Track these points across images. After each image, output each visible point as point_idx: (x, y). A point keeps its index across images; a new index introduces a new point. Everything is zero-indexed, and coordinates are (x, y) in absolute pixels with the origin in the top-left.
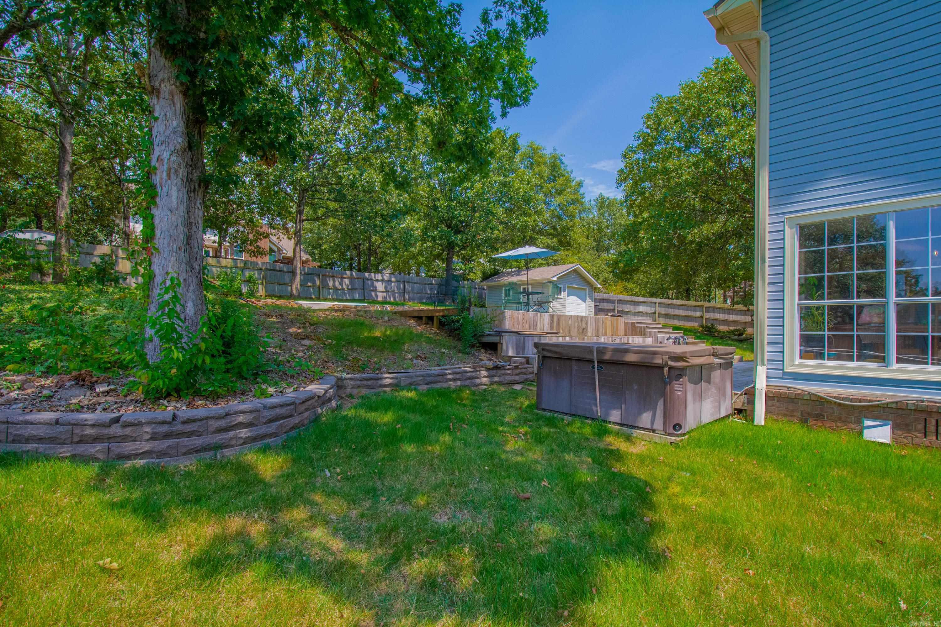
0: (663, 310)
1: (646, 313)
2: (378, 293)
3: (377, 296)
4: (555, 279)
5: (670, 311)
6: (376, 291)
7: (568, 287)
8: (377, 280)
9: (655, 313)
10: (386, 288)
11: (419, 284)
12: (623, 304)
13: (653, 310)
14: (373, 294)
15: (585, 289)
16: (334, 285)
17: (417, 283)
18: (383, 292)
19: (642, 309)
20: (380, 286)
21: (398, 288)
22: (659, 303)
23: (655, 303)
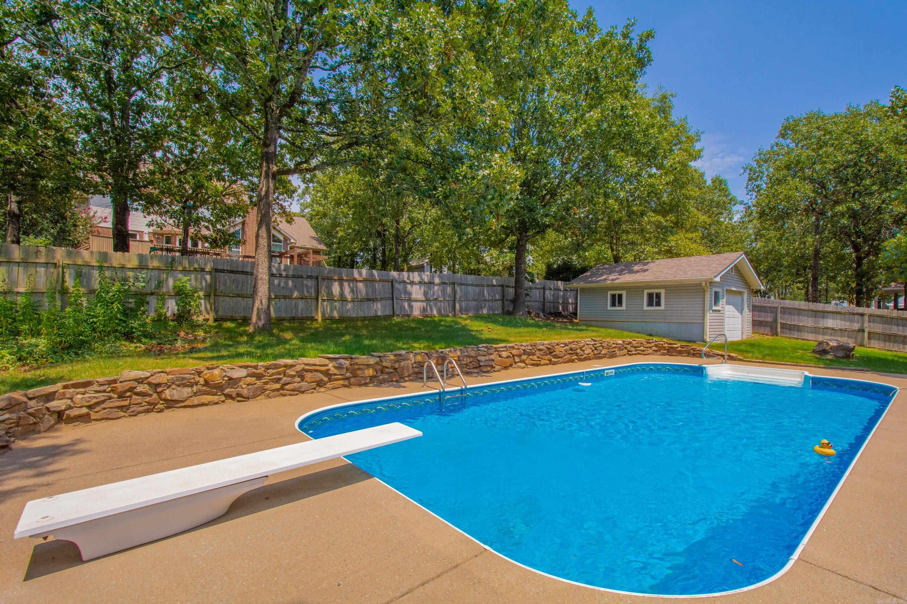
0: (878, 328)
1: (841, 330)
2: (414, 304)
3: (411, 307)
4: (718, 279)
5: (895, 330)
6: (410, 300)
7: (727, 290)
8: (412, 283)
9: (862, 330)
10: (425, 294)
11: (476, 286)
12: (790, 314)
13: (856, 326)
14: (406, 305)
15: (740, 293)
16: (342, 294)
17: (472, 285)
18: (422, 301)
19: (830, 323)
20: (417, 292)
21: (444, 291)
22: (870, 316)
23: (862, 315)
